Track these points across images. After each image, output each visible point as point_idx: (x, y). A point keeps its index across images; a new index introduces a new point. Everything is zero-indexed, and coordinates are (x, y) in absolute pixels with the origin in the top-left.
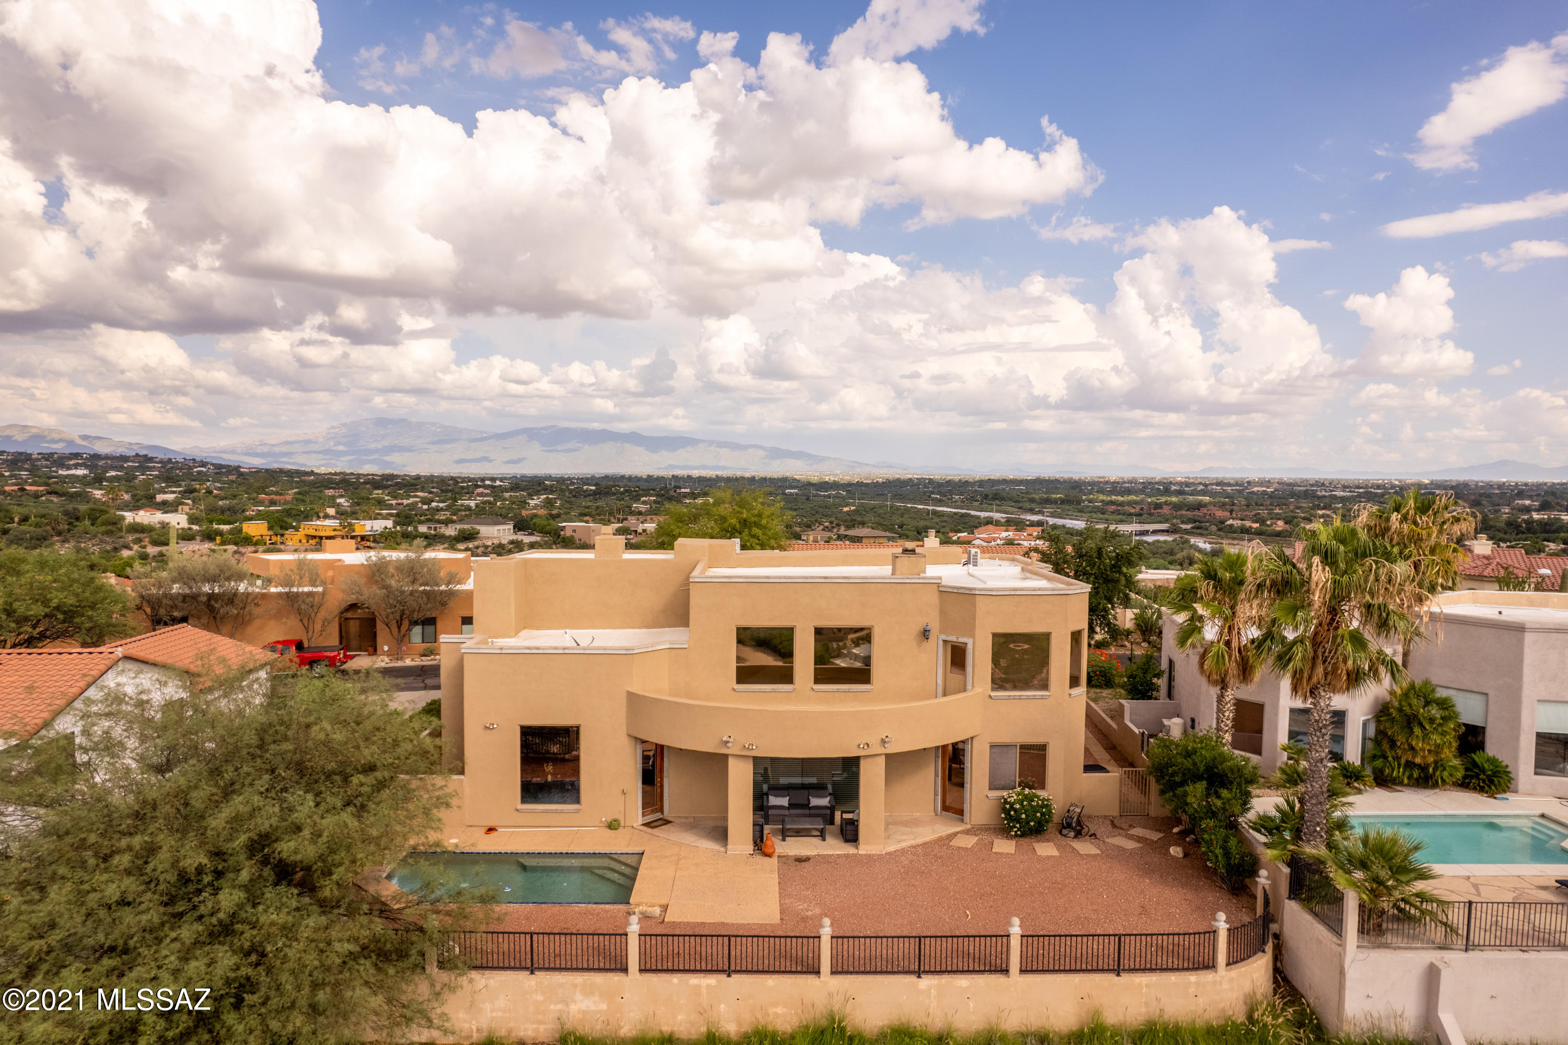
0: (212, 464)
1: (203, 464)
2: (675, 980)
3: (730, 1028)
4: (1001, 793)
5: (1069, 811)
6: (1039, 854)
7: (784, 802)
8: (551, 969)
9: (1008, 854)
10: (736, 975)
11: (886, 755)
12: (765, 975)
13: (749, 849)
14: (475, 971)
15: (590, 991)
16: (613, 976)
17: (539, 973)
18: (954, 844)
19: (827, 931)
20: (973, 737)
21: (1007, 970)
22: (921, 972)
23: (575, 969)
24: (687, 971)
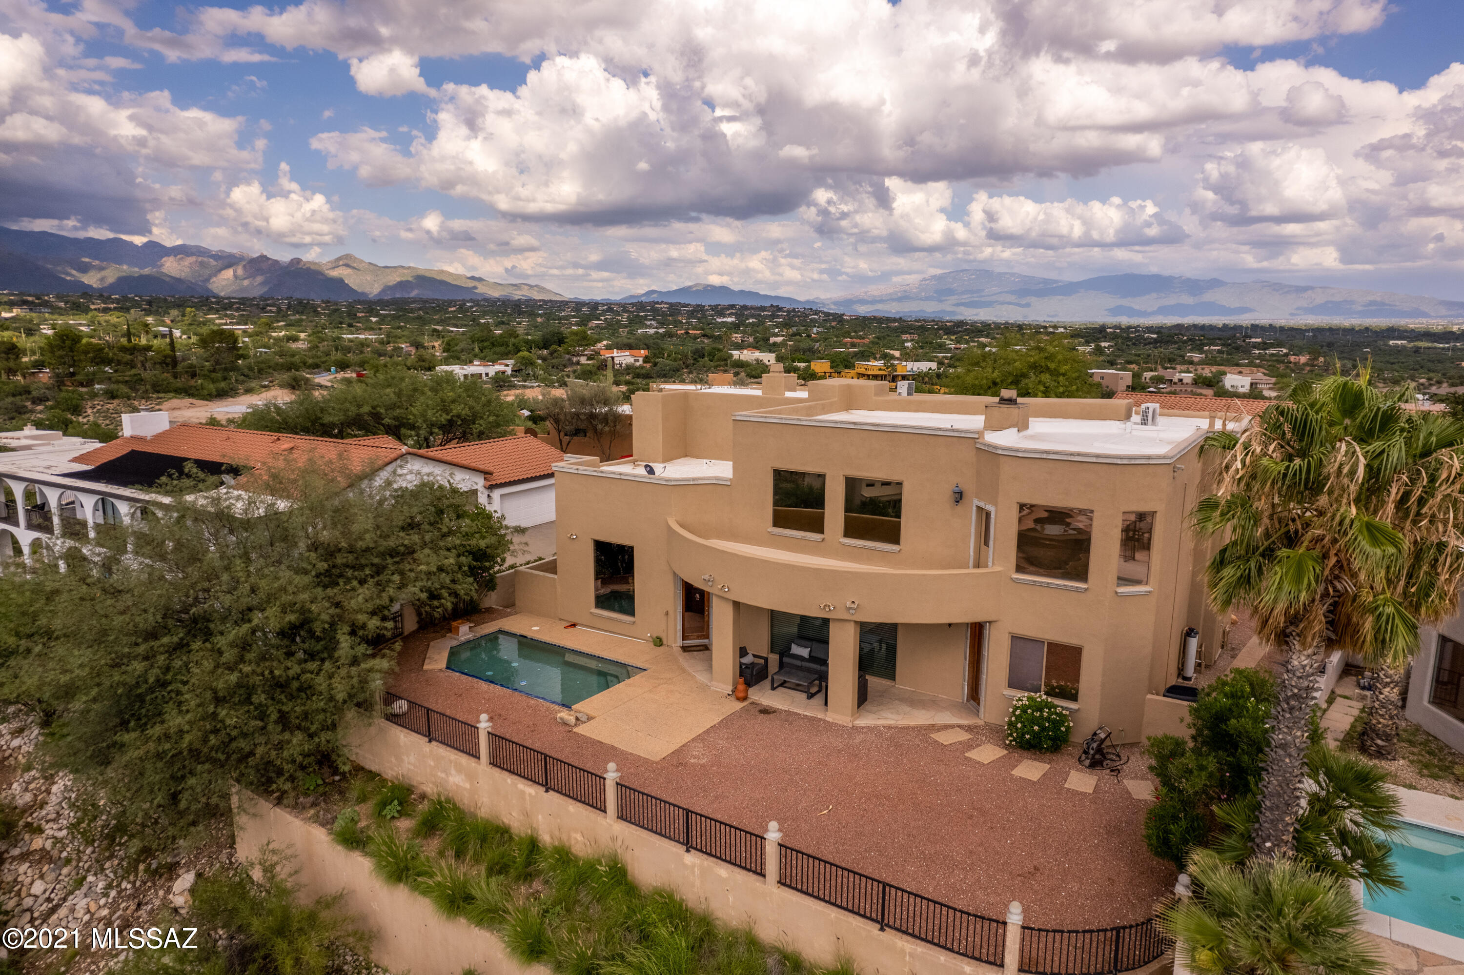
0: (824, 313)
2: (509, 781)
3: (546, 838)
4: (1019, 694)
5: (1095, 734)
6: (1013, 773)
7: (804, 652)
8: (441, 742)
9: (978, 763)
10: (551, 793)
11: (856, 622)
12: (570, 801)
13: (729, 689)
14: (400, 728)
15: (460, 769)
16: (472, 762)
17: (434, 743)
18: (935, 736)
19: (612, 775)
20: (990, 622)
21: (764, 876)
22: (689, 846)
23: (453, 747)
24: (520, 776)
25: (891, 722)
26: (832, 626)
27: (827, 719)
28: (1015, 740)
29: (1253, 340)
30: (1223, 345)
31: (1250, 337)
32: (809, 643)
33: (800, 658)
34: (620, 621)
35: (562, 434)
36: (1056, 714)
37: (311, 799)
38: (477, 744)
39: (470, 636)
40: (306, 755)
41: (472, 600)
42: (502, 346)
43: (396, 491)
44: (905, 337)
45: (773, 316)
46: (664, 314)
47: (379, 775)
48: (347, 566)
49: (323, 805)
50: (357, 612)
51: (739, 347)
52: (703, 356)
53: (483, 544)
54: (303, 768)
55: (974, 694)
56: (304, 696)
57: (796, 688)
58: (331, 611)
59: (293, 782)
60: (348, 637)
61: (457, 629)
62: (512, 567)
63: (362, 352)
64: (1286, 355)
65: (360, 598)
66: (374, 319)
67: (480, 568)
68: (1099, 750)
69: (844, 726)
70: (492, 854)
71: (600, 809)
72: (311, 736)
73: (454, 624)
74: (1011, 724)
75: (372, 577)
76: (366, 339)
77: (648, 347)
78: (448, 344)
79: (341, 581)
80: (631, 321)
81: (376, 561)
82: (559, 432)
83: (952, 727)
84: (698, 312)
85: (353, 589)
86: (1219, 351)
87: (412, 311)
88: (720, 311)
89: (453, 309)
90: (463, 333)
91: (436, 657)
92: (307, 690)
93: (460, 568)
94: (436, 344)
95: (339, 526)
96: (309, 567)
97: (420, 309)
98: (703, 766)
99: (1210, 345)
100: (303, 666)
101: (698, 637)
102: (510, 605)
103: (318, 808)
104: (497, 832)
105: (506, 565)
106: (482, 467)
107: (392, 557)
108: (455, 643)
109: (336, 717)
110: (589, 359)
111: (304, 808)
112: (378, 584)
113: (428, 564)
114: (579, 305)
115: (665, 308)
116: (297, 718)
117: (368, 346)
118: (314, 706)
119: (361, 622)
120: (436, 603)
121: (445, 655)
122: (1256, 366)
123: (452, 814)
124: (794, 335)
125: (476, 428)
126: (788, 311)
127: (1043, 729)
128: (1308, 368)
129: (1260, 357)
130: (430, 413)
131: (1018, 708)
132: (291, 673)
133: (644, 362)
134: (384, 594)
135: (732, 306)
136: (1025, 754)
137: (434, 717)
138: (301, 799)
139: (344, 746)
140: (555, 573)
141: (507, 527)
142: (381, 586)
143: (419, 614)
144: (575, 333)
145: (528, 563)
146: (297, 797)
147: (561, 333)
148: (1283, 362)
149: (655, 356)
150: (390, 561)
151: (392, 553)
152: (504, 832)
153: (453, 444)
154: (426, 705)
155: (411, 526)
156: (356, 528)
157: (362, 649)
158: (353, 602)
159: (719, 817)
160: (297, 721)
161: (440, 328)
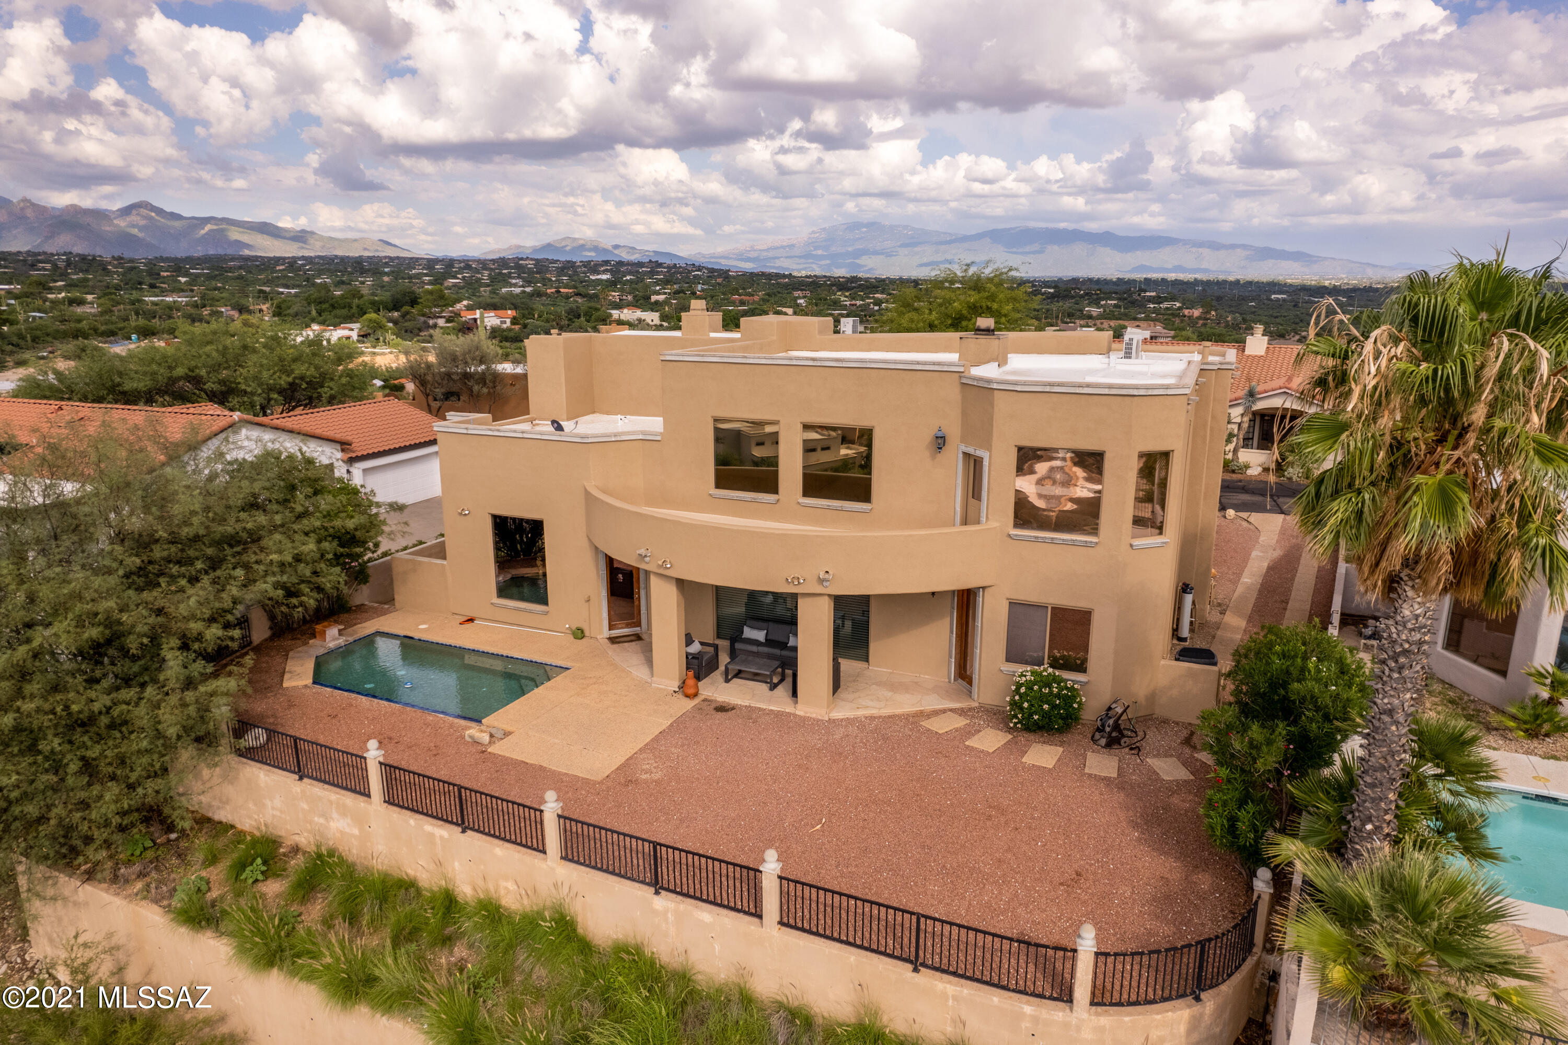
0: (707, 269)
1: (699, 269)
2: (412, 822)
3: (465, 891)
4: (1020, 669)
5: (1110, 709)
6: (1024, 760)
7: (760, 635)
8: (316, 779)
9: (982, 751)
10: (469, 833)
11: (829, 595)
12: (496, 841)
13: (674, 685)
14: (258, 765)
15: (344, 811)
16: (361, 801)
17: (306, 780)
18: (926, 724)
19: (551, 806)
20: (984, 588)
21: (760, 917)
22: (658, 886)
23: (333, 785)
24: (426, 815)
25: (874, 712)
26: (801, 602)
27: (798, 713)
28: (1020, 722)
29: (1148, 294)
30: (1119, 299)
31: (1145, 291)
32: (765, 625)
33: (756, 642)
34: (530, 612)
35: (430, 398)
36: (1067, 688)
37: (137, 868)
38: (366, 779)
39: (341, 641)
40: (123, 813)
41: (339, 598)
42: (344, 307)
43: (230, 463)
44: (796, 294)
45: (652, 273)
46: (530, 272)
47: (232, 827)
48: (169, 561)
49: (154, 874)
50: (186, 619)
51: (619, 306)
52: (579, 317)
53: (350, 524)
54: (122, 829)
55: (964, 673)
56: (118, 735)
57: (755, 677)
58: (151, 620)
59: (109, 847)
60: (178, 653)
61: (323, 633)
62: (385, 554)
63: (170, 317)
64: (1180, 309)
65: (192, 601)
66: (183, 280)
67: (349, 555)
68: (1116, 727)
69: (818, 720)
70: (394, 916)
71: (540, 851)
72: (131, 787)
73: (319, 627)
74: (1013, 704)
75: (206, 573)
76: (175, 302)
77: (515, 307)
78: (279, 307)
79: (163, 581)
80: (493, 279)
81: (210, 551)
82: (427, 395)
83: (944, 711)
84: (568, 268)
85: (182, 590)
86: (1115, 306)
87: (230, 269)
88: (593, 267)
89: (281, 267)
90: (296, 295)
91: (298, 669)
92: (120, 725)
93: (322, 556)
94: (264, 307)
95: (154, 509)
96: (115, 565)
97: (240, 268)
98: (658, 782)
99: (1106, 299)
100: (114, 695)
101: (628, 626)
102: (387, 600)
103: (148, 879)
104: (401, 887)
105: (379, 552)
106: (338, 436)
107: (231, 546)
108: (321, 651)
109: (167, 758)
110: (448, 321)
111: (127, 881)
112: (214, 582)
113: (280, 552)
114: (431, 263)
115: (530, 264)
116: (110, 764)
117: (178, 310)
118: (134, 747)
119: (195, 633)
120: (294, 601)
121: (310, 666)
122: (1154, 320)
123: (338, 872)
124: (677, 292)
125: (325, 392)
126: (669, 267)
127: (1054, 707)
128: (1201, 322)
129: (1155, 311)
130: (265, 375)
131: (1021, 685)
132: (96, 707)
133: (513, 323)
134: (224, 595)
135: (607, 262)
136: (1032, 737)
137: (301, 745)
138: (122, 871)
139: (180, 795)
140: (444, 558)
141: (378, 505)
142: (220, 585)
143: (272, 617)
144: (431, 293)
145: (405, 548)
146: (116, 869)
147: (413, 292)
148: (1178, 315)
149: (524, 316)
150: (228, 551)
151: (232, 540)
152: (408, 886)
153: (299, 410)
154: (291, 732)
155: (252, 505)
156: (176, 509)
157: (199, 667)
158: (182, 606)
159: (689, 846)
160: (110, 769)
161: (267, 289)
